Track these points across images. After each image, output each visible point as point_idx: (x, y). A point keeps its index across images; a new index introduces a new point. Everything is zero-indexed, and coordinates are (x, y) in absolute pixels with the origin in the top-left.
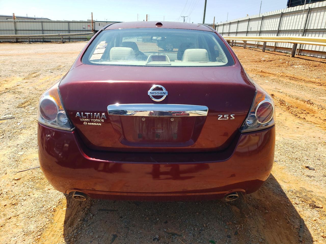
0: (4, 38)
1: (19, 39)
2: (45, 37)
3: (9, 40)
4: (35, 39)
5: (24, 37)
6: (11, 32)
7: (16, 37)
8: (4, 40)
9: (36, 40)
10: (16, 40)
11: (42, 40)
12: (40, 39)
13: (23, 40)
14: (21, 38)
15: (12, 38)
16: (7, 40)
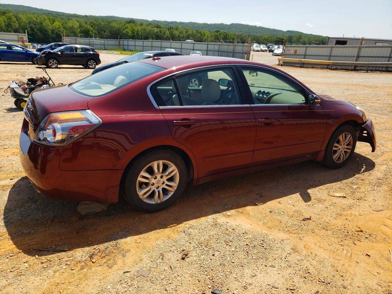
0: (342, 64)
1: (358, 66)
2: (389, 66)
3: (347, 68)
4: (376, 67)
5: (362, 64)
6: (352, 58)
7: (354, 64)
8: (341, 67)
9: (377, 69)
10: (354, 68)
11: (384, 69)
12: (383, 67)
13: (362, 68)
14: (360, 65)
15: (350, 65)
16: (344, 67)
